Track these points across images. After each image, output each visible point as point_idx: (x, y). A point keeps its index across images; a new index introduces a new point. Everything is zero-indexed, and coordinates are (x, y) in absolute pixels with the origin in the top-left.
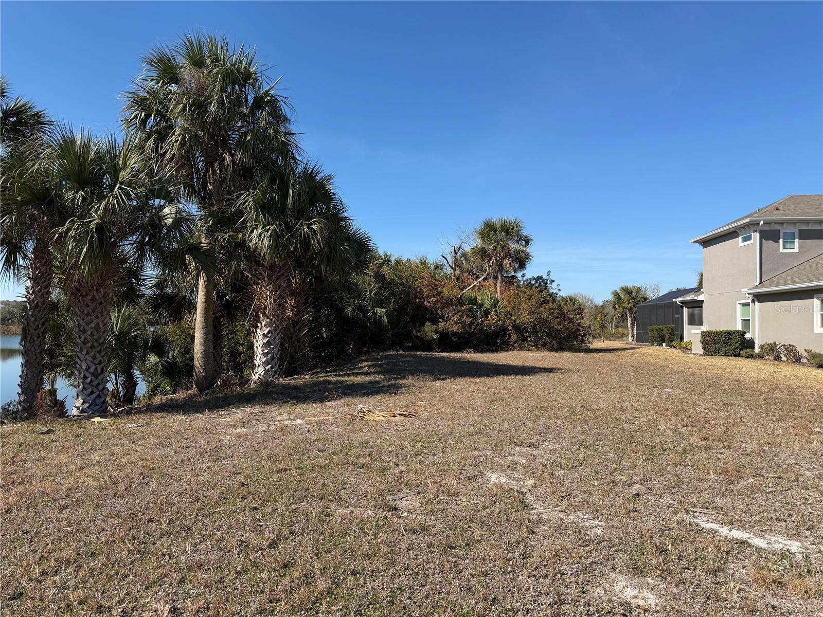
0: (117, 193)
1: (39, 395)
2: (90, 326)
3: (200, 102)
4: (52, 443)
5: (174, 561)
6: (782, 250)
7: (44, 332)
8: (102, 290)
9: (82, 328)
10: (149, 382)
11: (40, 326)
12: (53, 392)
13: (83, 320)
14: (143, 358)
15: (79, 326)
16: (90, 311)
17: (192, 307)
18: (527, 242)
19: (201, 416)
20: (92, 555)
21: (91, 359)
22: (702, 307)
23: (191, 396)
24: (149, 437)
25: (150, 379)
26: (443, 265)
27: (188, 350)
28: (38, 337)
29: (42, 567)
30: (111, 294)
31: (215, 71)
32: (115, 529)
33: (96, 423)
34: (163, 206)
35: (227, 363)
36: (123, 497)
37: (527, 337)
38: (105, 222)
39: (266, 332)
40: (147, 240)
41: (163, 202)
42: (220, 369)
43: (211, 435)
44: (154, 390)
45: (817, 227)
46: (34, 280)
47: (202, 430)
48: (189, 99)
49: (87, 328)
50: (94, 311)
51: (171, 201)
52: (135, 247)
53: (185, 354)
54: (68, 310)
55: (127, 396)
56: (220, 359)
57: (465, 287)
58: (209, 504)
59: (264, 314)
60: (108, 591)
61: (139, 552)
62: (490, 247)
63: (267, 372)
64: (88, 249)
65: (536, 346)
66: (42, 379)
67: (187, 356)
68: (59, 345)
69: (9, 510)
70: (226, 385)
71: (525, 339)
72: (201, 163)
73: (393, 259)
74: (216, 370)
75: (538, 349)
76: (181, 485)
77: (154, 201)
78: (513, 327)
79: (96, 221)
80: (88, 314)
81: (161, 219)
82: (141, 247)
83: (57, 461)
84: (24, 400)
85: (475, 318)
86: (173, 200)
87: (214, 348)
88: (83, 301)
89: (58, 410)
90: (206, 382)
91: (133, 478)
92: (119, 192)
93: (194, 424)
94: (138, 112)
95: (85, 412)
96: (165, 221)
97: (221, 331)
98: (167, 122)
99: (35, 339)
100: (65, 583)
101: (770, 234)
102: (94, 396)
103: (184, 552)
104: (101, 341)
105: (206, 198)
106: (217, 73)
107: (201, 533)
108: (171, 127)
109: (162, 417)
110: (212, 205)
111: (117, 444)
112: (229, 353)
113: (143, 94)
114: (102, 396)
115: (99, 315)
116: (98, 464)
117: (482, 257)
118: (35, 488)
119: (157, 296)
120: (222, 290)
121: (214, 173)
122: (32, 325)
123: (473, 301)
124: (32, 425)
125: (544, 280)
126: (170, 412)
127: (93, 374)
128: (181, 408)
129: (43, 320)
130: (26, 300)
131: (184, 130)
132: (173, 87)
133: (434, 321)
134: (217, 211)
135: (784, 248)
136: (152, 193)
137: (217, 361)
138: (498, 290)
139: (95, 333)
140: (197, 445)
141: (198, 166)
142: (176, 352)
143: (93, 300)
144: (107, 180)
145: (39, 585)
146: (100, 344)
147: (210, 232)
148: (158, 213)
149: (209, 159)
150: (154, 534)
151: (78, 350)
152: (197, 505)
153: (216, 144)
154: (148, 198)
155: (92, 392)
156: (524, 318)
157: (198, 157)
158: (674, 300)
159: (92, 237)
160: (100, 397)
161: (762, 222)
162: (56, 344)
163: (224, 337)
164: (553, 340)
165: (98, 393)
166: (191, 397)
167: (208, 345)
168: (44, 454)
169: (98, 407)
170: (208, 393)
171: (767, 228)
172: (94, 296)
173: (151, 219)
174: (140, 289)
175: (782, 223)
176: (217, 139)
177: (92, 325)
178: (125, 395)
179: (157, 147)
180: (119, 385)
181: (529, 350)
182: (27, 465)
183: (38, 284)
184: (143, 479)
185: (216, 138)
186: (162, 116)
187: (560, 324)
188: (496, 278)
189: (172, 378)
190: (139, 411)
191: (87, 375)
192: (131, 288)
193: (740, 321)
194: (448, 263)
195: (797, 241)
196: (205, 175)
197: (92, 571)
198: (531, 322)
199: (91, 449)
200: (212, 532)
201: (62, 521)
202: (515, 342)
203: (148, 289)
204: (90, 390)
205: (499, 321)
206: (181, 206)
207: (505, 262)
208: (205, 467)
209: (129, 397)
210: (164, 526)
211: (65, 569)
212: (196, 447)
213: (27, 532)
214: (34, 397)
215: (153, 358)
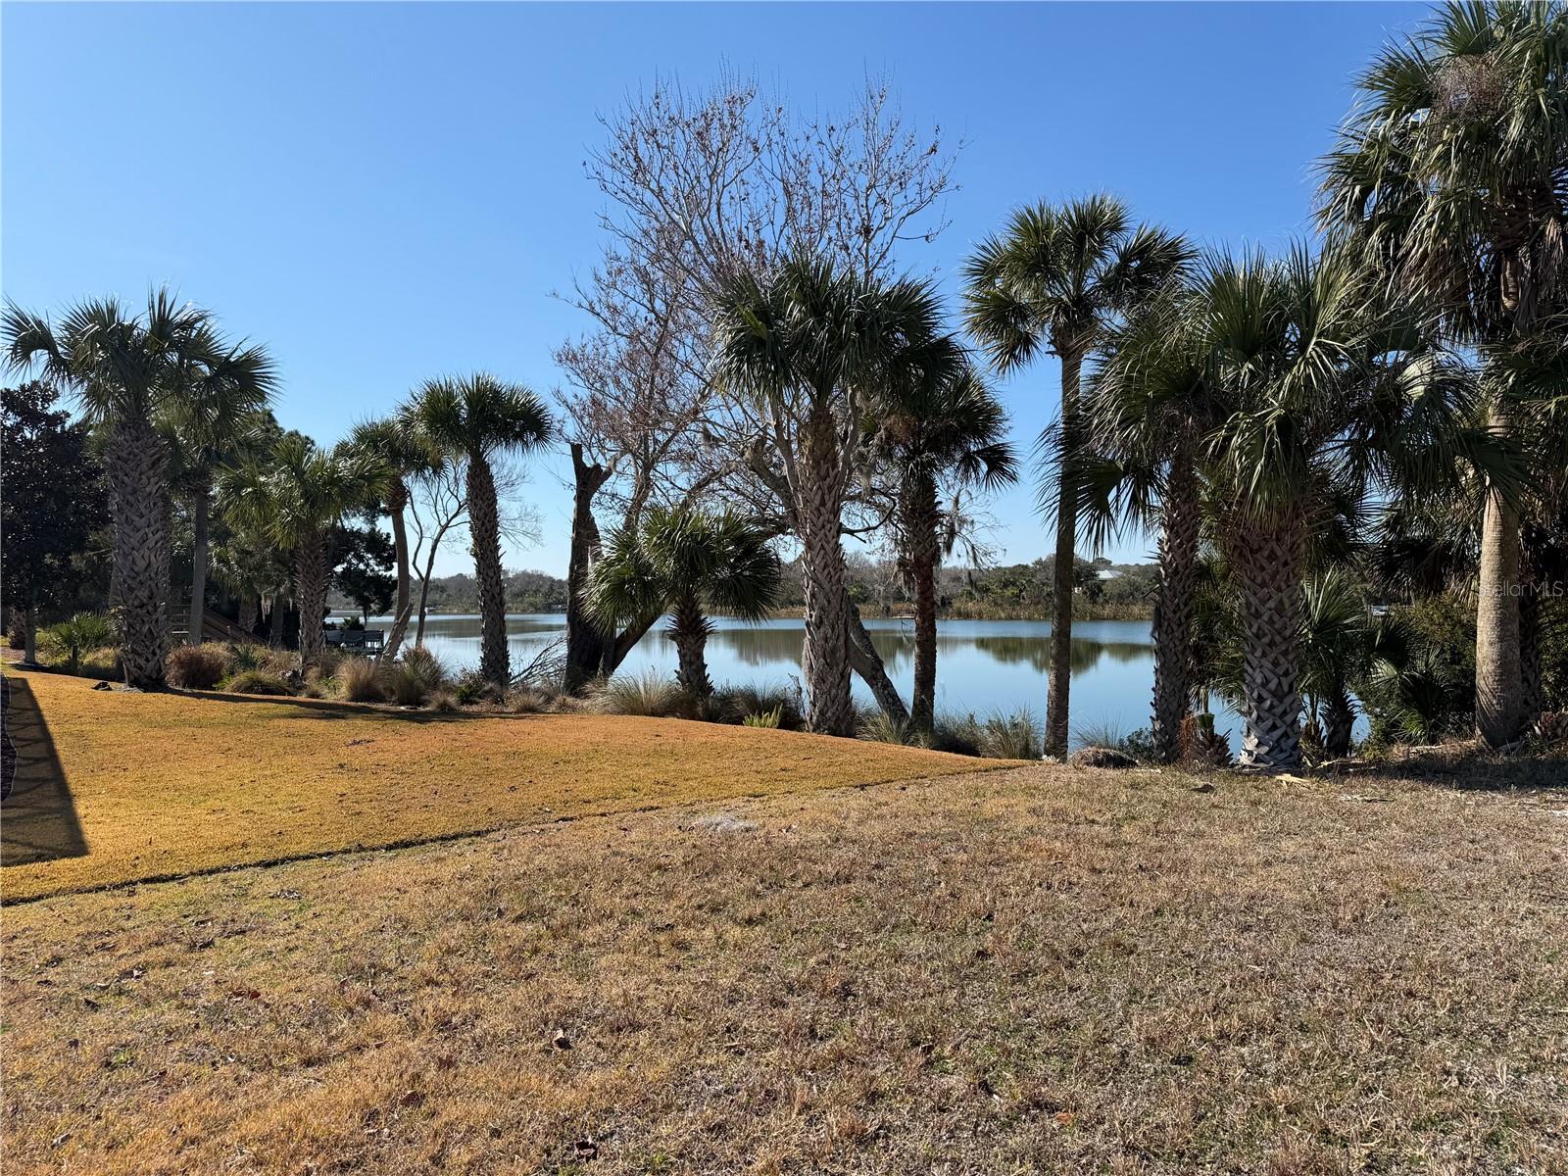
0: (1314, 353)
1: (1184, 722)
2: (1268, 605)
3: (1481, 127)
4: (1213, 810)
5: (1470, 1091)
7: (1188, 616)
8: (1287, 539)
9: (1253, 610)
10: (1376, 716)
11: (1182, 606)
12: (1207, 721)
13: (1255, 594)
14: (1366, 668)
15: (1248, 605)
16: (1267, 578)
17: (1467, 566)
19: (1500, 796)
20: (1302, 1028)
21: (1270, 666)
23: (1472, 752)
24: (1388, 824)
25: (1378, 710)
27: (1460, 655)
28: (1180, 625)
29: (1218, 1022)
30: (1303, 546)
31: (1516, 48)
32: (1341, 991)
33: (1284, 784)
34: (1404, 362)
35: (1552, 689)
36: (1349, 933)
38: (1292, 412)
40: (1370, 436)
41: (1402, 355)
42: (1536, 700)
43: (1530, 842)
44: (1388, 734)
46: (1171, 527)
47: (1507, 828)
48: (1455, 129)
49: (1262, 610)
50: (1273, 578)
51: (1418, 350)
52: (1347, 454)
53: (1453, 662)
54: (1225, 577)
55: (1336, 739)
56: (1536, 677)
58: (1541, 993)
60: (1339, 1106)
61: (1392, 1050)
64: (1265, 467)
66: (1187, 696)
67: (1458, 668)
68: (1211, 639)
69: (1158, 910)
70: (1556, 736)
72: (1485, 256)
74: (1526, 702)
76: (1472, 937)
77: (1385, 357)
79: (1277, 413)
80: (1263, 585)
81: (1400, 389)
82: (1358, 452)
83: (1225, 842)
84: (1161, 729)
86: (1425, 348)
87: (1522, 651)
88: (1255, 560)
89: (1216, 753)
90: (1505, 725)
91: (1367, 901)
92: (1317, 352)
93: (1486, 811)
94: (1347, 188)
95: (1262, 761)
96: (1409, 392)
97: (1536, 615)
98: (1407, 191)
99: (1175, 627)
100: (1260, 1065)
102: (1277, 734)
103: (1491, 1079)
104: (1288, 633)
105: (1497, 328)
106: (1522, 52)
107: (1528, 1051)
108: (1419, 200)
109: (1413, 789)
110: (1515, 341)
111: (1327, 830)
112: (1556, 665)
113: (1355, 149)
114: (1291, 734)
115: (1283, 586)
116: (1294, 860)
118: (1196, 882)
119: (1389, 546)
120: (1539, 524)
121: (1518, 270)
122: (1168, 602)
124: (1178, 774)
126: (1429, 782)
127: (1274, 694)
128: (1453, 774)
129: (1186, 595)
130: (1159, 561)
131: (1445, 195)
132: (1422, 115)
134: (1526, 354)
136: (1380, 342)
137: (1528, 681)
139: (1276, 618)
140: (1498, 857)
141: (1478, 264)
142: (1432, 658)
143: (1272, 557)
144: (1292, 332)
145: (1216, 1054)
146: (1285, 639)
147: (1510, 403)
148: (1395, 378)
149: (1503, 243)
150: (1422, 1024)
151: (1247, 649)
152: (1514, 989)
153: (1522, 205)
154: (1372, 353)
155: (1274, 727)
157: (1477, 246)
159: (1271, 442)
160: (1289, 737)
162: (1205, 638)
163: (1544, 629)
165: (1284, 728)
166: (1472, 754)
167: (1509, 645)
168: (1202, 825)
169: (1284, 755)
170: (1513, 749)
172: (1272, 551)
173: (1380, 392)
174: (1356, 534)
176: (1524, 195)
177: (1271, 604)
178: (1330, 737)
179: (1386, 248)
180: (1318, 716)
182: (1179, 840)
183: (1177, 535)
184: (1387, 906)
185: (1520, 193)
186: (1395, 181)
189: (1426, 712)
190: (1362, 771)
191: (1265, 694)
192: (1339, 532)
196: (1495, 282)
197: (1306, 1057)
199: (1281, 831)
200: (1555, 1057)
201: (1245, 952)
203: (1371, 532)
204: (1269, 723)
206: (1441, 356)
208: (1522, 911)
209: (1340, 744)
210: (1440, 1013)
211: (1257, 1040)
212: (1496, 862)
213: (1190, 956)
214: (1177, 727)
215: (1384, 670)
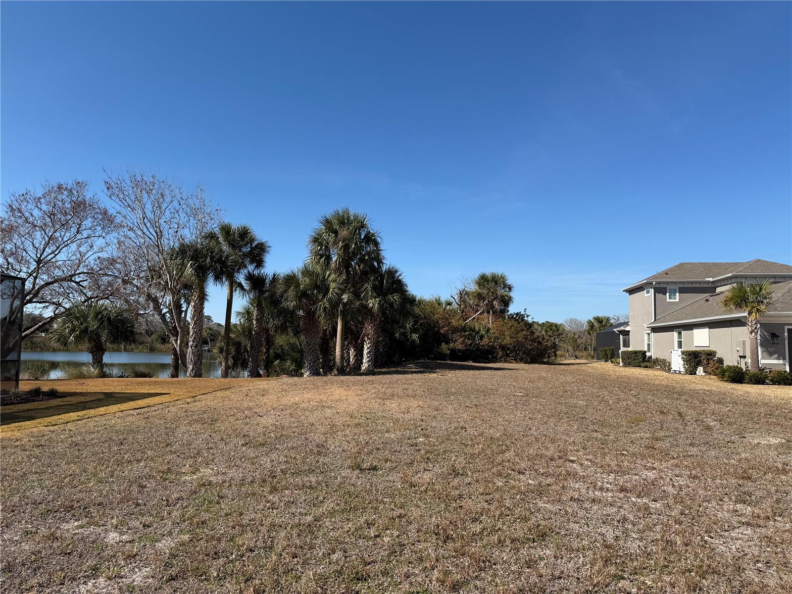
6: (668, 300)
18: (510, 289)
22: (629, 335)
26: (452, 303)
37: (509, 353)
39: (368, 346)
45: (690, 286)
57: (467, 318)
59: (368, 338)
62: (485, 291)
63: (369, 365)
65: (516, 360)
71: (508, 355)
73: (417, 299)
75: (517, 362)
78: (500, 347)
85: (474, 340)
90: (342, 370)
101: (660, 290)
115: (316, 338)
117: (479, 299)
123: (473, 330)
125: (521, 315)
133: (447, 343)
135: (670, 299)
138: (490, 322)
146: (315, 350)
155: (313, 370)
156: (507, 341)
158: (614, 330)
161: (654, 283)
164: (527, 356)
165: (315, 370)
167: (342, 352)
171: (658, 286)
175: (668, 283)
181: (511, 363)
187: (531, 345)
188: (488, 312)
193: (647, 345)
194: (455, 301)
195: (677, 294)
198: (511, 344)
202: (501, 357)
205: (490, 342)
207: (494, 303)
